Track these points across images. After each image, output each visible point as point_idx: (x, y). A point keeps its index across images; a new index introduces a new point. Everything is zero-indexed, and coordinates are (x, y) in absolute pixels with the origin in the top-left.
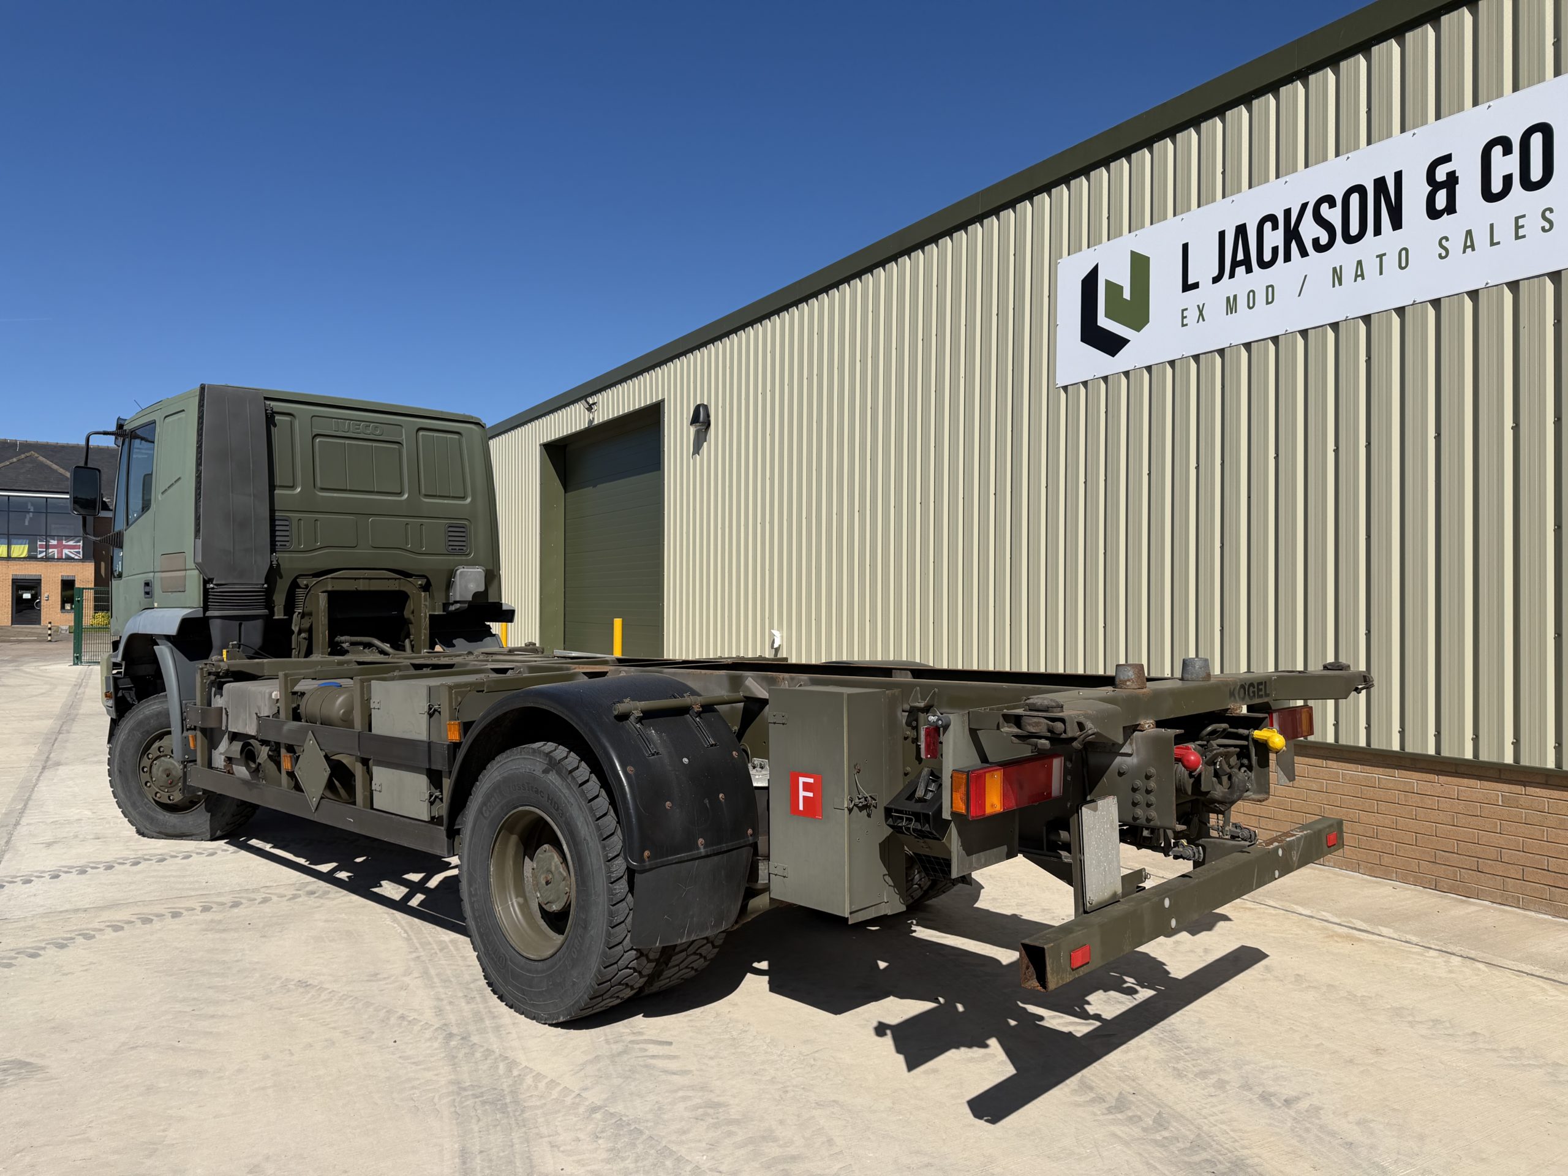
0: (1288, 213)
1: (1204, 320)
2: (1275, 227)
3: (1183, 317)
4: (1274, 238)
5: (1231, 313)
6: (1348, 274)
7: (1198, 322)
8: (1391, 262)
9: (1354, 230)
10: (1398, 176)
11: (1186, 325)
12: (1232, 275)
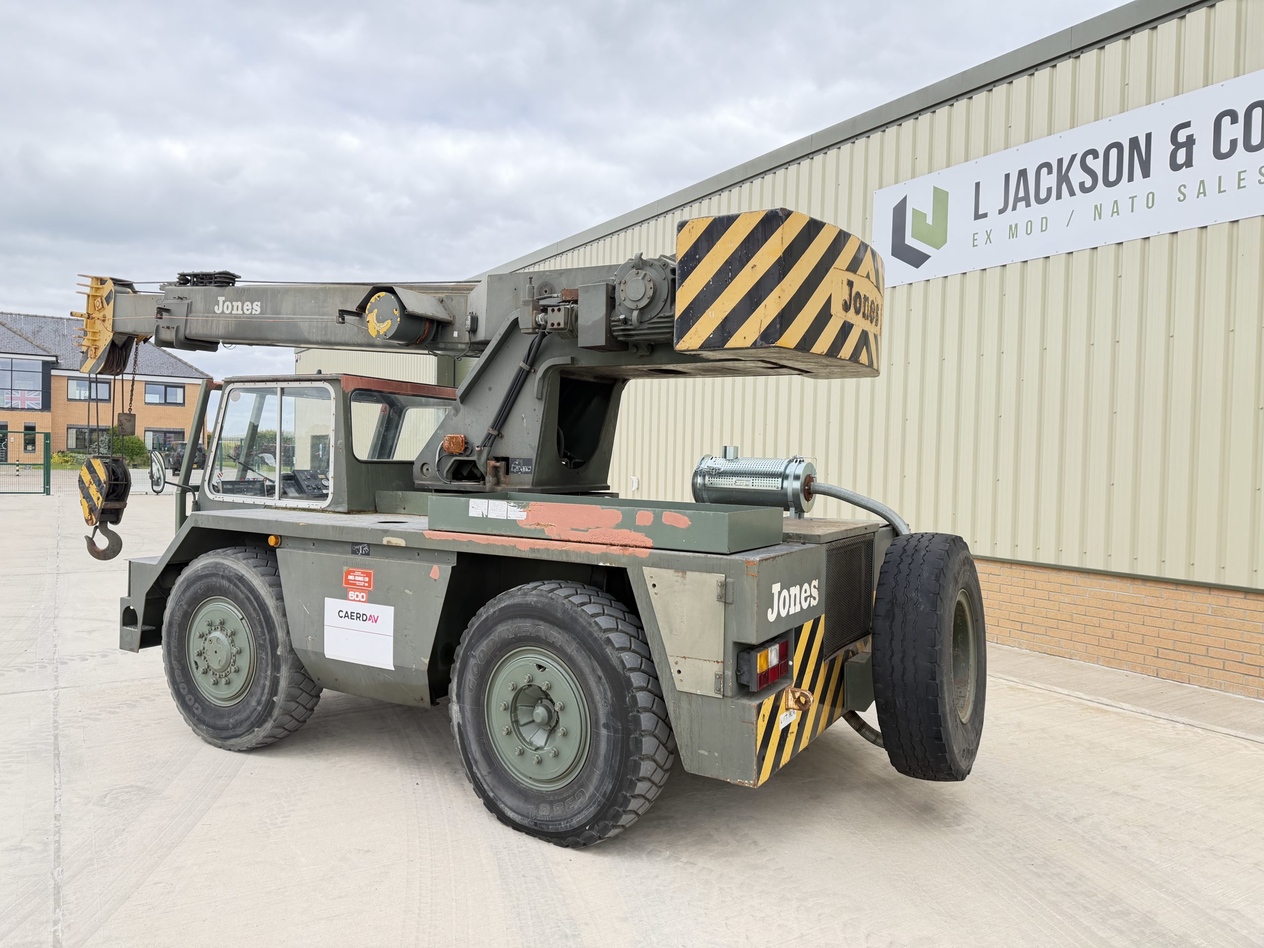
0: (1060, 161)
1: (991, 242)
2: (1050, 172)
3: (974, 240)
4: (1049, 181)
5: (1013, 238)
6: (1107, 210)
7: (986, 243)
8: (1140, 203)
9: (1112, 177)
10: (1149, 136)
11: (977, 246)
12: (1014, 208)
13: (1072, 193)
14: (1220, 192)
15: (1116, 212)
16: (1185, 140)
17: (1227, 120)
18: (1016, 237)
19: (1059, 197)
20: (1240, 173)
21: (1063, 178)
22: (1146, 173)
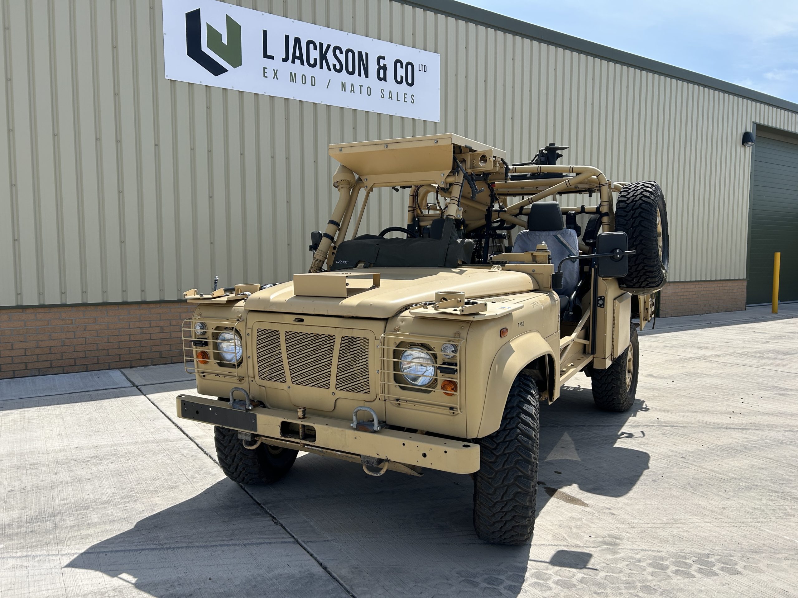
0: (321, 45)
1: (277, 79)
2: (315, 48)
3: (265, 72)
4: (315, 54)
5: (293, 82)
6: (348, 87)
7: (274, 78)
8: (364, 90)
9: (350, 69)
10: (367, 54)
11: (267, 77)
12: (293, 62)
13: (329, 69)
14: (397, 100)
15: (353, 90)
16: (383, 65)
17: (399, 65)
18: (296, 82)
19: (321, 67)
20: (405, 94)
21: (323, 57)
22: (367, 76)
